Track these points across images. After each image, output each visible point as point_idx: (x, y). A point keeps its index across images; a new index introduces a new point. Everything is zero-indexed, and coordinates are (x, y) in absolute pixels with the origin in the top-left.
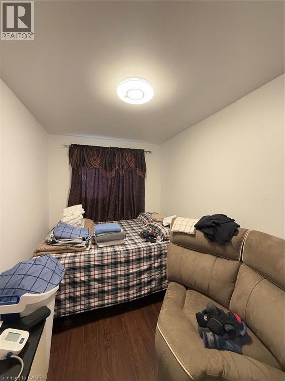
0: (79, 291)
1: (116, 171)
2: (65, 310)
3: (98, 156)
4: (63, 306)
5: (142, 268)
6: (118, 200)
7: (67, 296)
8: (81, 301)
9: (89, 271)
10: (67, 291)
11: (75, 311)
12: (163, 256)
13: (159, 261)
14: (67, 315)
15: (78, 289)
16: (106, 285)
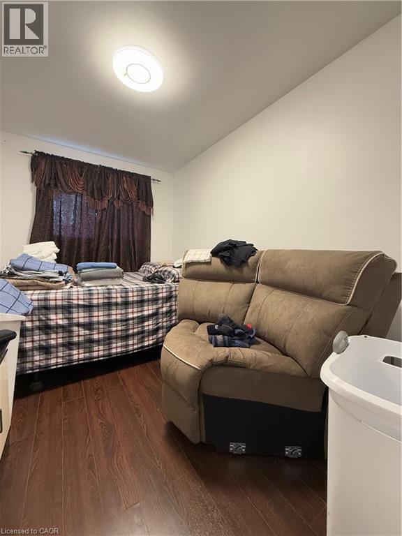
0: (55, 339)
1: (108, 200)
2: (33, 364)
3: (81, 176)
4: (29, 359)
5: (146, 313)
6: (112, 243)
7: (36, 344)
8: (57, 352)
9: (70, 313)
10: (36, 338)
11: (48, 366)
12: (174, 299)
13: (168, 304)
14: (35, 371)
15: (53, 336)
16: (95, 332)
